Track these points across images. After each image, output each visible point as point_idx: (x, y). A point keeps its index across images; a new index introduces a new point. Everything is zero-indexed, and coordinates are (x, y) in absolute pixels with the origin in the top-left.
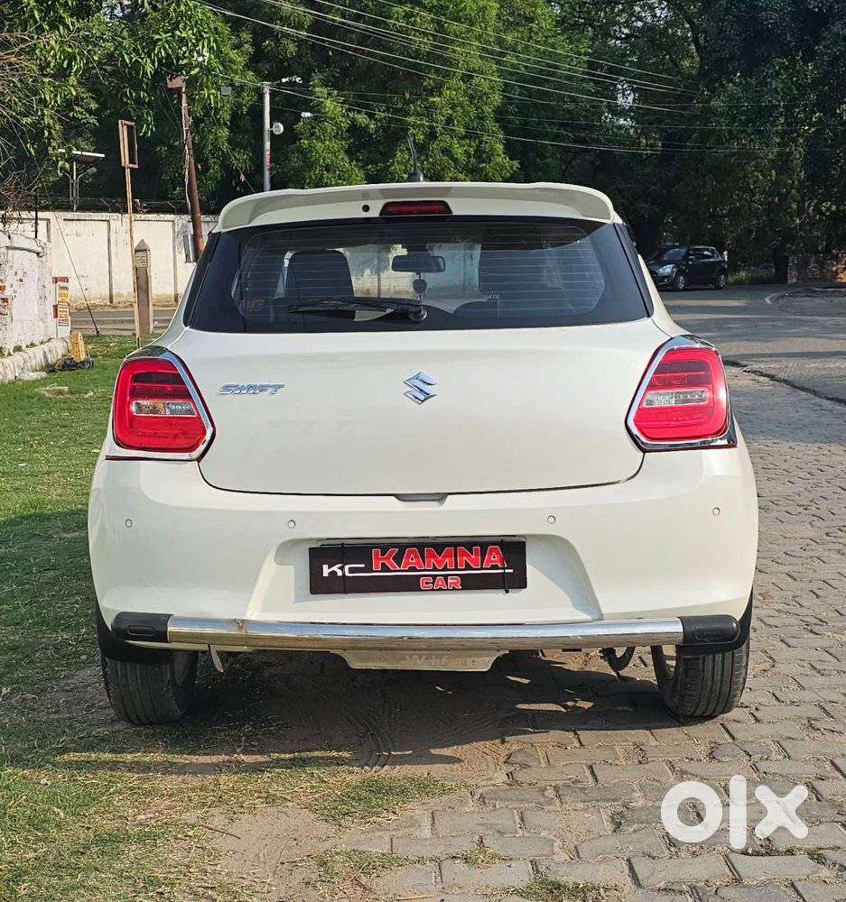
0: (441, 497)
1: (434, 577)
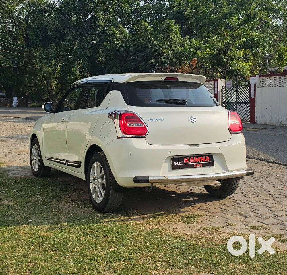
0: (196, 145)
1: (197, 164)
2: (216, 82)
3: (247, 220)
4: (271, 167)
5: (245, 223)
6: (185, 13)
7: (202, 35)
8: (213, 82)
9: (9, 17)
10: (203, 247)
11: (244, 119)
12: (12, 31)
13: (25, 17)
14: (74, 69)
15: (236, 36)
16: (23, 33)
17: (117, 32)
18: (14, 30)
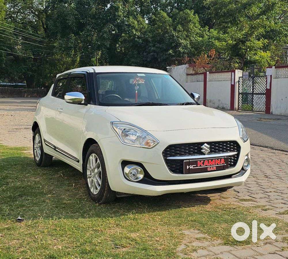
2: (233, 73)
3: (239, 194)
4: (274, 153)
5: (237, 197)
6: (204, 3)
7: (221, 25)
8: (230, 73)
9: (29, 8)
10: (196, 212)
11: (260, 110)
12: (32, 22)
13: (45, 8)
14: (93, 59)
15: (255, 26)
16: (43, 23)
17: (136, 22)
18: (34, 21)
